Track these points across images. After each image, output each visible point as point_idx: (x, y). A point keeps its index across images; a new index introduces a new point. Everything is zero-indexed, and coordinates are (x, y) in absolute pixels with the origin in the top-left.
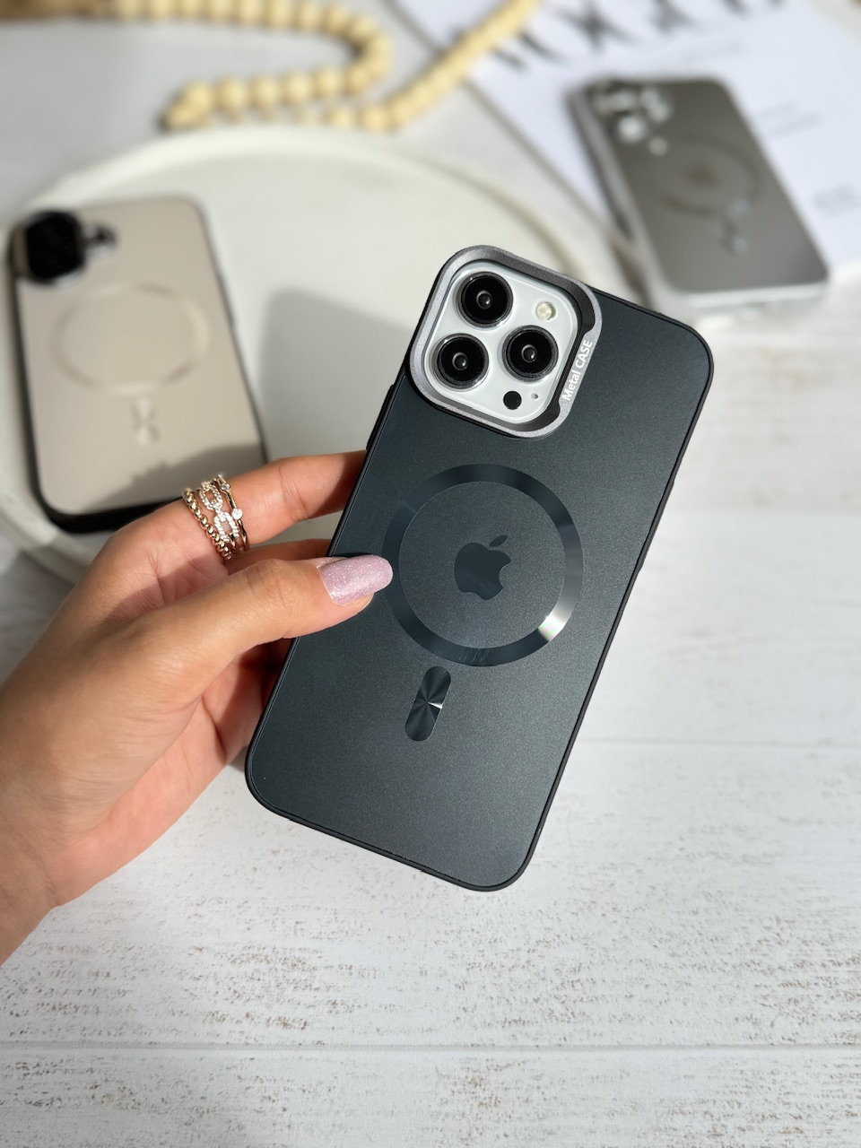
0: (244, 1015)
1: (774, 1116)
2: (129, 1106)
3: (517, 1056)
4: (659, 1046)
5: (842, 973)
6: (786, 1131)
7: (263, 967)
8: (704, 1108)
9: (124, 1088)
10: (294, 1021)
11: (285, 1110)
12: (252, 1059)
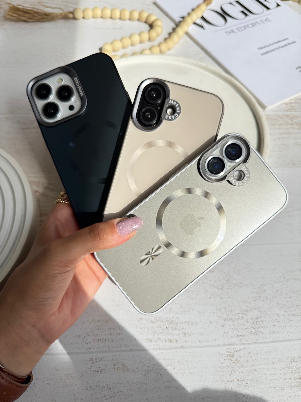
0: (158, 339)
2: (126, 370)
3: (243, 347)
4: (285, 341)
7: (161, 323)
9: (124, 365)
10: (173, 340)
11: (174, 368)
12: (162, 353)
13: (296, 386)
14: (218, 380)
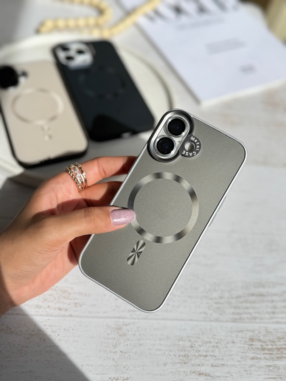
0: (47, 306)
1: (210, 342)
2: (9, 333)
3: (133, 321)
4: (176, 320)
5: (234, 301)
6: (213, 347)
8: (189, 339)
9: (8, 327)
10: (63, 309)
12: (49, 319)
13: (179, 363)
14: (101, 350)
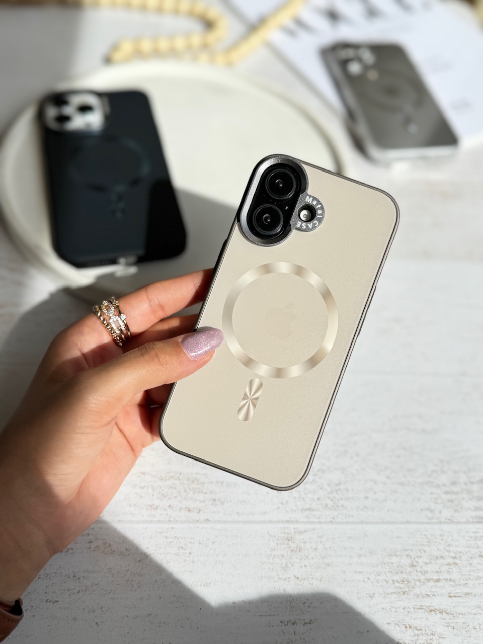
0: (168, 506)
1: (442, 557)
2: (109, 552)
3: (310, 526)
4: (382, 523)
5: (475, 488)
6: (449, 564)
7: (177, 482)
8: (407, 553)
9: (106, 543)
10: (194, 509)
11: (190, 554)
12: (173, 528)
13: (395, 593)
14: (262, 576)
